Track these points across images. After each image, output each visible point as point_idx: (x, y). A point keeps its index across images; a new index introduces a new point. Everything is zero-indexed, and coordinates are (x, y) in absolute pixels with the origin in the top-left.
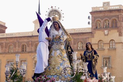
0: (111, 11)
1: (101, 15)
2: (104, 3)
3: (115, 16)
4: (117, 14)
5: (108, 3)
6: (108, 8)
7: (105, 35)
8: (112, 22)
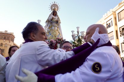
0: (8, 34)
1: (3, 34)
2: (5, 31)
3: (9, 36)
4: (10, 35)
5: (7, 31)
6: (7, 33)
7: (4, 42)
8: (7, 38)
